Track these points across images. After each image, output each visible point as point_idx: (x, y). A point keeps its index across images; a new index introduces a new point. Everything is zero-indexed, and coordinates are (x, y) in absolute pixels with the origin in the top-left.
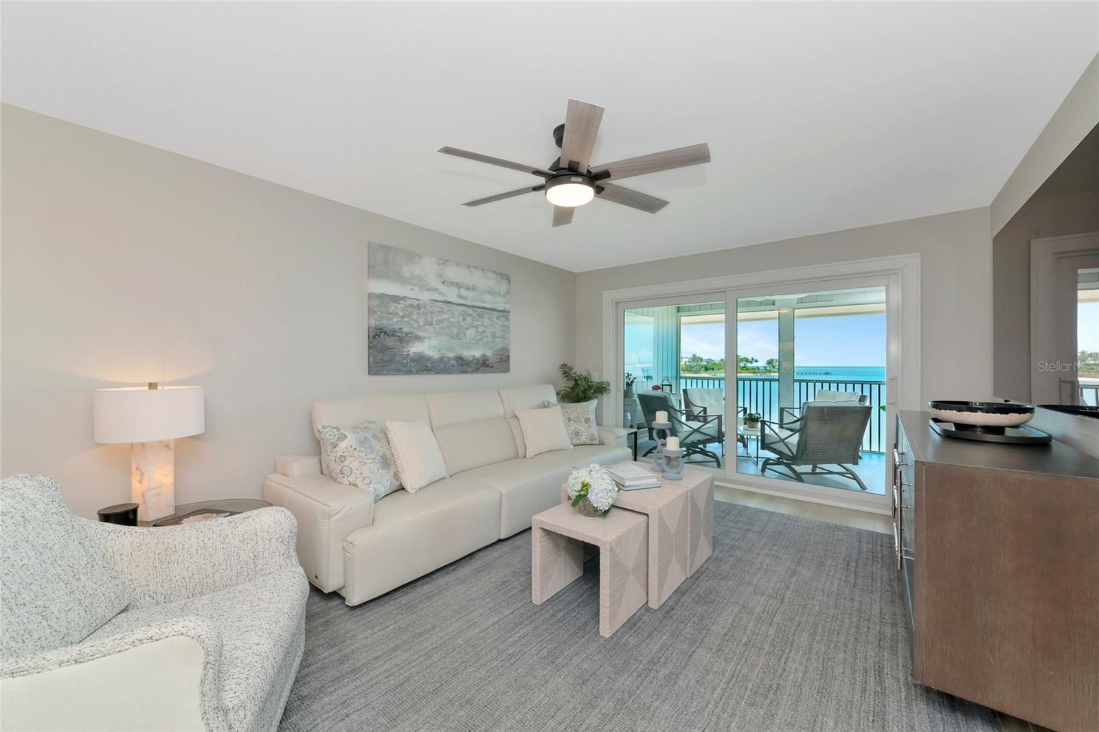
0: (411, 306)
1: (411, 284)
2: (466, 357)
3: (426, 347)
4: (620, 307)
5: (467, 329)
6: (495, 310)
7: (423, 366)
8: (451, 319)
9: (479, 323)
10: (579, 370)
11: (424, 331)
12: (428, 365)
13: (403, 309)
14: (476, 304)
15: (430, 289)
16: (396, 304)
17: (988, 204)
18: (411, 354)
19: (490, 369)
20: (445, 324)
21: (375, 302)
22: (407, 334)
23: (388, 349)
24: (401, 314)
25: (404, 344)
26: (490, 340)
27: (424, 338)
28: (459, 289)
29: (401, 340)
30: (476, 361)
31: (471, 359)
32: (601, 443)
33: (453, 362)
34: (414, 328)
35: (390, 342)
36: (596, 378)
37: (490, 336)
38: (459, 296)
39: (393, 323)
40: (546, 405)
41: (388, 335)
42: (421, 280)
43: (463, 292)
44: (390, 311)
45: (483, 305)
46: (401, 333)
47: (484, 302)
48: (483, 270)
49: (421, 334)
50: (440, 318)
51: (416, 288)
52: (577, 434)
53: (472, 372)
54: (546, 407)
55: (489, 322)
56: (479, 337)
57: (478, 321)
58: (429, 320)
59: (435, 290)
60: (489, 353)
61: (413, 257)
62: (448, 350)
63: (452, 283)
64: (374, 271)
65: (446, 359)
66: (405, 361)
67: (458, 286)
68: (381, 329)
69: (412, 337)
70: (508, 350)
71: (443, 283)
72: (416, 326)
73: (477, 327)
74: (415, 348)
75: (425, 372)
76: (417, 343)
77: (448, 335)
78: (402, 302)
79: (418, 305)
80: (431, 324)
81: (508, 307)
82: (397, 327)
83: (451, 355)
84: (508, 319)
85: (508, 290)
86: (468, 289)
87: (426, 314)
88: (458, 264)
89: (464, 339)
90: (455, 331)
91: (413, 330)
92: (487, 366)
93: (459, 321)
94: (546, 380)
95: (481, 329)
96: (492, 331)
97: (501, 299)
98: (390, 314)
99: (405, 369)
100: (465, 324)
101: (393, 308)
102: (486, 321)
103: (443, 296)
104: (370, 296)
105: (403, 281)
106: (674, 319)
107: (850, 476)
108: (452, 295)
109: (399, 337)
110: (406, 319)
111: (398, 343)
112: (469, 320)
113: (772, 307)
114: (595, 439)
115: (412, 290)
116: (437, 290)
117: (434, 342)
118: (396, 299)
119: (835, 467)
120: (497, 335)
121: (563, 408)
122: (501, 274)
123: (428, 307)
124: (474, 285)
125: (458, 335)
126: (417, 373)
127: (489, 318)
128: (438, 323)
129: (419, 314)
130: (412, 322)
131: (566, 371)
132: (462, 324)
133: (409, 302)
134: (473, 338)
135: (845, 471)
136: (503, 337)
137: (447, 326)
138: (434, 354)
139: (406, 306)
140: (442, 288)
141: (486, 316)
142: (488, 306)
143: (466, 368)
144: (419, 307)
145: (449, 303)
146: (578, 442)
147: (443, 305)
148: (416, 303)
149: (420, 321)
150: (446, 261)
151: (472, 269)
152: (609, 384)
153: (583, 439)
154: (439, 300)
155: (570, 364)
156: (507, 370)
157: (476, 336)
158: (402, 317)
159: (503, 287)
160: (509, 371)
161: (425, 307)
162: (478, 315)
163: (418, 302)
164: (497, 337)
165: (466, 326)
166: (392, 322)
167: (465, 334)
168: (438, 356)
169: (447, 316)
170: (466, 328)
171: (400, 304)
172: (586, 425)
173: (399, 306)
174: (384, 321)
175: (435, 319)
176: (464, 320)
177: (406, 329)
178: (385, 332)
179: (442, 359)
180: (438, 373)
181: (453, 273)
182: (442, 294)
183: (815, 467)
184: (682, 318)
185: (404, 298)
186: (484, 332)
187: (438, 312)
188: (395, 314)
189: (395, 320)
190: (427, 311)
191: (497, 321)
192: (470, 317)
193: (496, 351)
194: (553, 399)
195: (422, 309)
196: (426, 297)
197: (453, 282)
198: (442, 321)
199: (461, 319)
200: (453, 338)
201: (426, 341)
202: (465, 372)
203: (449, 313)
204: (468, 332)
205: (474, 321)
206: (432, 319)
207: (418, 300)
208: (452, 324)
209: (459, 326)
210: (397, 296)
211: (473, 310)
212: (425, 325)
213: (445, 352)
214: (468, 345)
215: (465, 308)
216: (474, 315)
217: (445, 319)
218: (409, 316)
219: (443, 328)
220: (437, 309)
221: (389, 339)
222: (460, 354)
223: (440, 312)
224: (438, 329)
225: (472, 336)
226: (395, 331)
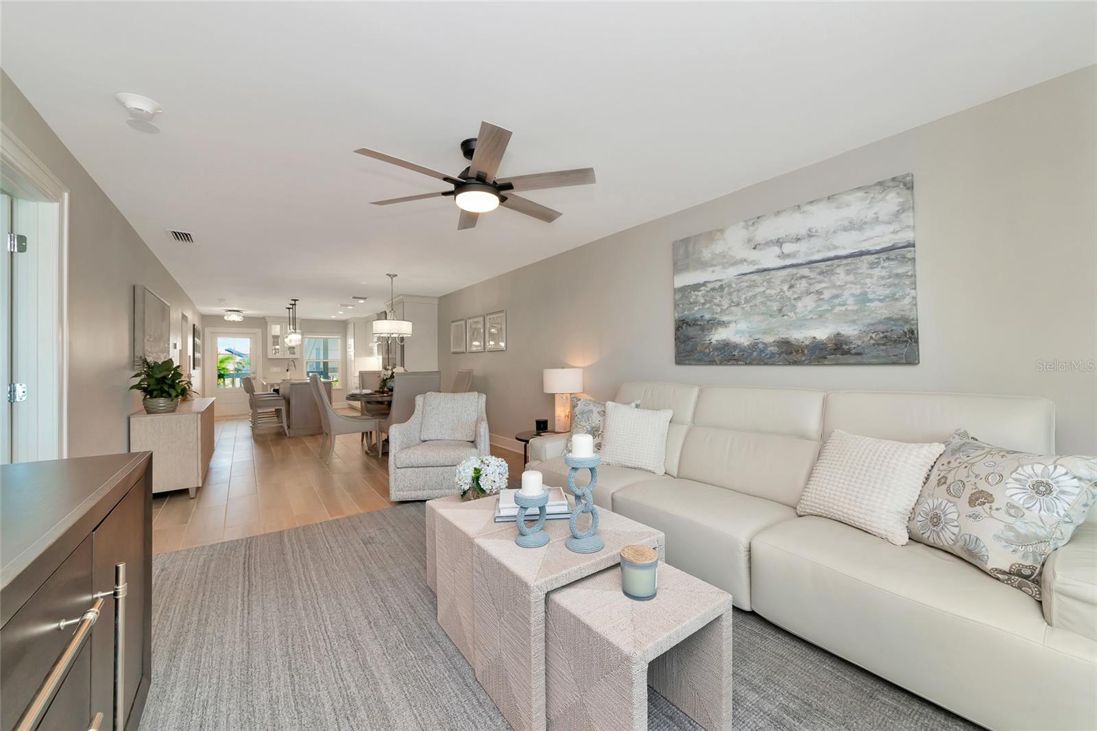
0: (713, 289)
2: (797, 340)
3: (735, 332)
5: (799, 299)
7: (729, 355)
8: (768, 292)
9: (823, 285)
11: (728, 314)
12: (736, 354)
13: (703, 296)
14: (818, 257)
15: (735, 263)
16: (696, 293)
18: (714, 341)
19: (852, 359)
20: (760, 299)
21: (679, 296)
22: (708, 321)
23: (689, 339)
24: (702, 301)
25: (706, 332)
26: (853, 306)
27: (729, 323)
28: (781, 247)
29: (703, 329)
30: (820, 346)
31: (807, 343)
33: (774, 349)
34: (717, 313)
35: (691, 331)
37: (851, 301)
39: (696, 312)
41: (690, 325)
42: (724, 256)
43: (788, 248)
44: (692, 300)
45: (832, 254)
46: (702, 321)
47: (836, 248)
48: (832, 197)
49: (725, 318)
50: (750, 294)
51: (718, 269)
53: (813, 363)
55: (850, 277)
56: (827, 307)
57: (820, 282)
58: (734, 300)
59: (743, 261)
60: (850, 331)
61: (710, 236)
62: (764, 333)
63: (768, 243)
64: (678, 267)
65: (761, 346)
66: (707, 350)
67: (779, 243)
68: (683, 320)
69: (715, 324)
70: (911, 321)
71: (754, 248)
72: (719, 310)
73: (819, 293)
74: (719, 336)
75: (731, 362)
76: (720, 330)
77: (763, 314)
78: (703, 288)
79: (722, 285)
80: (738, 305)
81: (907, 236)
82: (698, 316)
83: (769, 339)
84: (908, 260)
86: (798, 240)
87: (730, 294)
88: (780, 213)
89: (792, 314)
90: (775, 306)
91: (715, 316)
92: (846, 353)
93: (782, 290)
95: (828, 293)
96: (858, 292)
98: (691, 303)
99: (707, 359)
100: (794, 293)
101: (694, 297)
102: (843, 278)
103: (755, 265)
104: (677, 291)
105: (703, 265)
108: (769, 258)
109: (701, 325)
110: (708, 305)
111: (700, 332)
112: (802, 285)
115: (713, 272)
116: (745, 260)
117: (743, 326)
118: (696, 287)
120: (871, 296)
122: (880, 184)
123: (734, 285)
124: (811, 229)
125: (780, 310)
126: (721, 364)
127: (850, 272)
128: (747, 301)
129: (722, 297)
130: (714, 307)
132: (789, 294)
133: (710, 286)
134: (812, 311)
137: (762, 303)
138: (744, 341)
139: (707, 291)
140: (753, 255)
141: (841, 270)
142: (847, 252)
143: (794, 357)
144: (721, 288)
145: (766, 270)
147: (756, 277)
148: (717, 285)
149: (723, 303)
150: (758, 218)
151: (808, 208)
154: (748, 272)
156: (911, 359)
157: (818, 306)
158: (704, 304)
160: (917, 362)
161: (730, 286)
162: (823, 273)
163: (720, 283)
164: (871, 301)
165: (795, 296)
166: (693, 312)
167: (794, 307)
168: (749, 343)
169: (761, 289)
170: (795, 299)
171: (700, 291)
173: (700, 293)
174: (686, 313)
175: (744, 296)
176: (791, 287)
177: (707, 316)
178: (687, 323)
179: (754, 346)
180: (750, 364)
181: (768, 229)
182: (753, 263)
185: (704, 284)
188: (696, 303)
189: (696, 309)
190: (732, 290)
191: (870, 271)
192: (804, 281)
193: (869, 325)
195: (726, 290)
196: (730, 274)
197: (771, 241)
198: (754, 297)
199: (785, 287)
200: (772, 316)
201: (733, 325)
202: (796, 363)
203: (765, 284)
204: (800, 304)
205: (810, 284)
206: (739, 297)
207: (720, 281)
208: (769, 298)
209: (782, 298)
210: (698, 284)
211: (809, 268)
212: (730, 306)
213: (757, 336)
214: (802, 323)
215: (794, 271)
216: (812, 275)
217: (759, 293)
218: (710, 302)
219: (755, 305)
220: (745, 284)
221: (690, 329)
222: (784, 336)
223: (749, 287)
224: (748, 309)
225: (809, 309)
226: (696, 320)
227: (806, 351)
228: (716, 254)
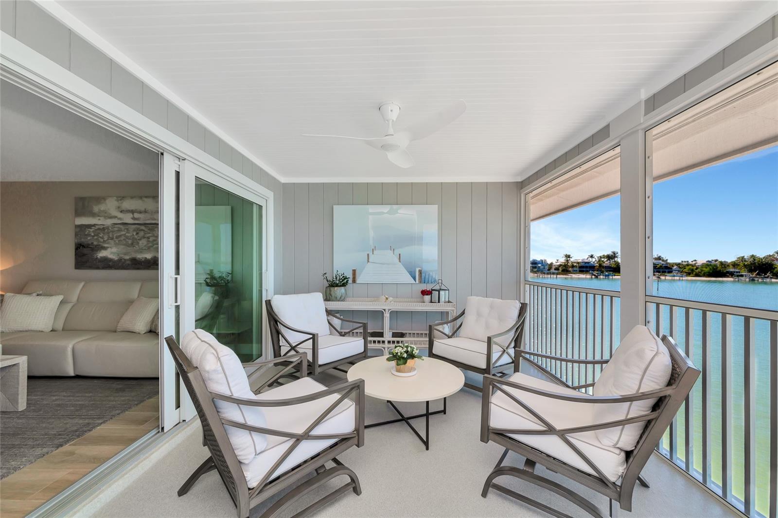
0: (99, 229)
1: (99, 216)
2: (139, 258)
3: (110, 253)
5: (140, 240)
7: (107, 264)
8: (127, 234)
9: (150, 235)
11: (107, 243)
12: (110, 264)
13: (93, 232)
14: (148, 222)
15: (111, 217)
16: (89, 229)
18: (98, 257)
20: (123, 238)
21: (78, 230)
22: (96, 246)
23: (84, 255)
24: (93, 234)
25: (94, 252)
27: (108, 248)
28: (133, 214)
29: (92, 250)
31: (143, 260)
33: (128, 262)
34: (101, 242)
35: (85, 251)
38: (134, 218)
39: (88, 240)
41: (85, 247)
42: (105, 213)
43: (136, 215)
44: (86, 233)
46: (92, 245)
49: (106, 245)
50: (119, 234)
51: (102, 218)
56: (150, 245)
57: (149, 233)
58: (111, 236)
59: (116, 217)
61: (99, 200)
62: (125, 254)
63: (128, 211)
64: (78, 213)
65: (123, 260)
66: (95, 262)
67: (133, 212)
68: (81, 244)
69: (100, 247)
71: (121, 212)
72: (102, 241)
73: (148, 238)
74: (102, 254)
75: (108, 268)
76: (103, 251)
77: (124, 245)
78: (93, 228)
79: (104, 228)
80: (112, 239)
82: (90, 242)
83: (127, 257)
86: (140, 212)
87: (108, 233)
88: (132, 198)
89: (137, 246)
90: (130, 242)
91: (100, 243)
93: (133, 235)
95: (151, 239)
98: (86, 235)
99: (95, 266)
100: (138, 236)
101: (88, 232)
103: (121, 220)
104: (77, 226)
105: (93, 215)
108: (128, 218)
109: (91, 248)
110: (96, 237)
111: (91, 252)
112: (142, 234)
115: (99, 219)
117: (114, 250)
118: (90, 226)
123: (110, 229)
124: (145, 209)
125: (132, 244)
126: (102, 269)
128: (117, 237)
129: (104, 234)
130: (99, 239)
132: (136, 237)
133: (97, 227)
134: (145, 246)
137: (124, 239)
138: (115, 258)
139: (96, 230)
140: (120, 215)
143: (137, 266)
144: (104, 229)
145: (127, 224)
147: (121, 226)
148: (101, 227)
149: (105, 237)
150: (123, 197)
154: (118, 223)
157: (148, 244)
158: (93, 236)
161: (108, 229)
162: (150, 229)
163: (103, 226)
165: (139, 238)
167: (138, 243)
168: (117, 259)
169: (124, 233)
170: (138, 239)
173: (91, 230)
174: (82, 240)
175: (115, 235)
176: (137, 234)
177: (95, 243)
178: (83, 246)
179: (120, 260)
181: (128, 204)
182: (120, 219)
185: (94, 225)
187: (117, 230)
188: (89, 235)
189: (89, 238)
190: (109, 231)
192: (142, 232)
195: (106, 230)
196: (109, 222)
197: (129, 210)
198: (120, 236)
199: (135, 234)
200: (128, 246)
201: (109, 250)
203: (126, 230)
204: (140, 242)
205: (145, 234)
206: (113, 235)
207: (103, 225)
208: (127, 237)
209: (133, 238)
210: (90, 225)
211: (145, 227)
212: (108, 239)
213: (123, 256)
214: (141, 251)
215: (138, 226)
216: (146, 230)
217: (123, 234)
218: (97, 235)
219: (121, 240)
221: (85, 249)
222: (134, 256)
223: (118, 231)
224: (117, 242)
225: (144, 245)
226: (89, 245)
227: (143, 264)
228: (101, 211)
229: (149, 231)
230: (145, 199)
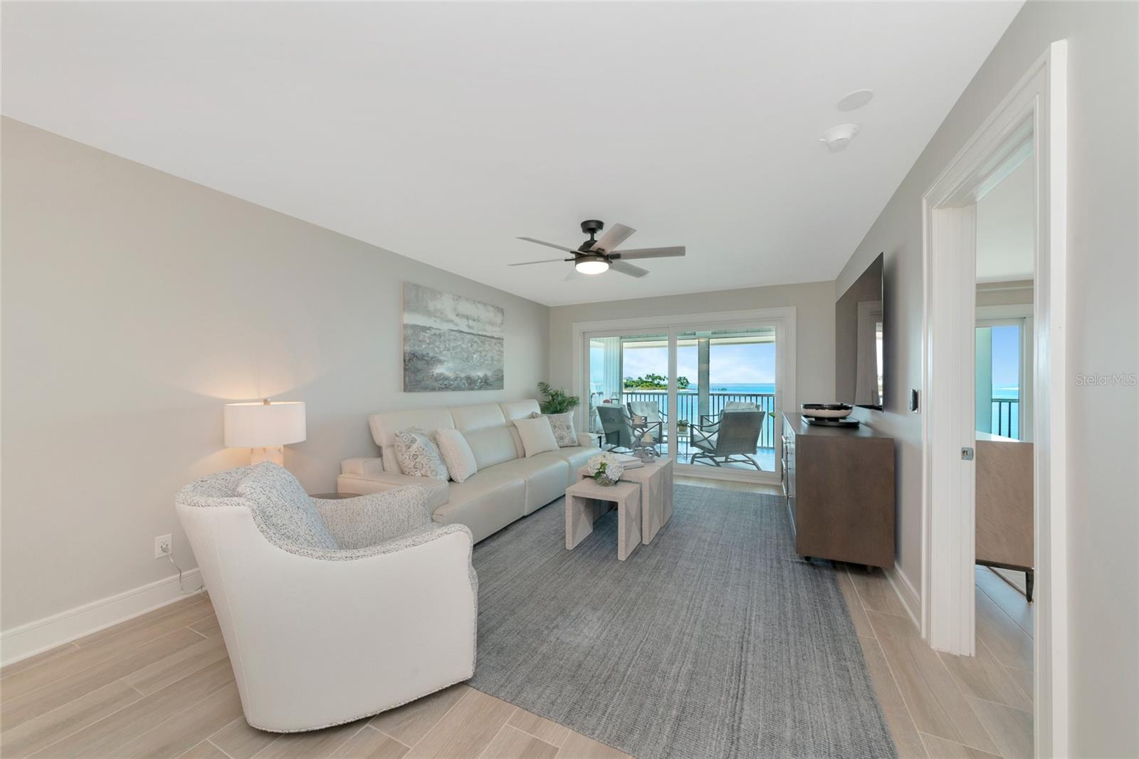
0: (435, 334)
1: (435, 317)
2: (473, 377)
3: (446, 368)
4: (586, 336)
5: (474, 353)
6: (493, 338)
7: (445, 385)
8: (463, 346)
9: (482, 349)
10: (554, 388)
11: (444, 355)
12: (447, 383)
13: (429, 338)
14: (480, 333)
15: (448, 321)
16: (424, 333)
17: (835, 279)
18: (435, 375)
19: (489, 387)
20: (459, 350)
21: (410, 332)
22: (432, 358)
23: (419, 370)
24: (428, 341)
25: (430, 366)
26: (489, 362)
27: (444, 361)
28: (469, 321)
29: (428, 363)
30: (480, 381)
31: (476, 378)
32: (579, 445)
33: (464, 381)
34: (437, 353)
35: (420, 365)
36: (567, 394)
37: (489, 359)
38: (469, 327)
39: (422, 349)
40: (534, 415)
42: (442, 313)
43: (471, 323)
44: (420, 339)
45: (485, 334)
46: (428, 357)
47: (486, 331)
48: (485, 304)
49: (442, 358)
50: (455, 345)
51: (438, 320)
52: (562, 438)
53: (477, 389)
54: (534, 418)
55: (490, 348)
56: (482, 360)
57: (481, 347)
58: (447, 346)
59: (451, 321)
60: (489, 374)
62: (461, 371)
64: (407, 307)
65: (459, 379)
66: (431, 381)
67: (467, 318)
68: (413, 354)
69: (435, 361)
70: (502, 371)
71: (457, 315)
72: (438, 351)
73: (481, 352)
74: (439, 370)
75: (444, 389)
76: (439, 366)
77: (460, 359)
78: (428, 331)
79: (440, 334)
80: (449, 350)
81: (502, 335)
82: (425, 353)
83: (463, 375)
84: (502, 345)
85: (503, 321)
86: (474, 320)
87: (445, 341)
88: (467, 300)
89: (471, 362)
90: (465, 356)
91: (436, 355)
92: (488, 384)
93: (468, 347)
94: (530, 396)
95: (483, 354)
96: (491, 355)
97: (498, 329)
98: (420, 341)
99: (431, 387)
100: (473, 350)
101: (422, 336)
102: (487, 347)
103: (457, 326)
104: (406, 326)
105: (429, 314)
106: (618, 345)
107: (751, 462)
108: (463, 325)
109: (426, 360)
110: (431, 346)
111: (426, 366)
112: (475, 346)
113: (694, 337)
114: (575, 442)
115: (436, 321)
116: (453, 321)
117: (451, 365)
118: (424, 329)
119: (740, 457)
121: (549, 418)
122: (497, 308)
123: (447, 336)
124: (478, 317)
125: (467, 359)
126: (439, 390)
127: (489, 345)
128: (454, 348)
129: (440, 341)
130: (435, 348)
131: (544, 388)
132: (470, 349)
133: (433, 331)
134: (478, 361)
135: (747, 459)
136: (499, 361)
137: (460, 352)
138: (451, 375)
139: (431, 335)
140: (457, 320)
141: (487, 343)
142: (488, 335)
143: (473, 386)
144: (440, 335)
145: (461, 332)
146: (562, 444)
147: (457, 334)
148: (438, 332)
149: (441, 347)
150: (459, 297)
151: (477, 304)
152: (578, 398)
153: (566, 442)
154: (454, 329)
155: (546, 383)
156: (501, 387)
157: (480, 359)
158: (429, 344)
159: (498, 319)
160: (503, 388)
161: (445, 335)
162: (482, 342)
163: (439, 332)
164: (495, 360)
166: (421, 349)
167: (472, 357)
168: (454, 376)
169: (460, 343)
171: (427, 333)
172: (568, 431)
173: (426, 335)
174: (416, 348)
175: (452, 345)
176: (471, 346)
177: (431, 354)
178: (417, 357)
179: (456, 379)
180: (454, 390)
181: (464, 307)
182: (456, 324)
183: (727, 458)
184: (624, 344)
185: (430, 328)
186: (486, 356)
188: (423, 341)
189: (424, 346)
190: (446, 339)
191: (494, 347)
192: (476, 344)
193: (494, 372)
194: (538, 411)
195: (443, 338)
196: (445, 327)
197: (464, 315)
198: (457, 346)
199: (470, 345)
200: (463, 361)
201: (446, 363)
202: (472, 389)
203: (462, 340)
204: (475, 356)
206: (449, 345)
207: (439, 330)
210: (425, 327)
212: (444, 350)
215: (472, 336)
218: (433, 343)
220: (452, 337)
221: (419, 362)
223: (455, 340)
226: (424, 356)
229: (481, 344)
230: (480, 306)
